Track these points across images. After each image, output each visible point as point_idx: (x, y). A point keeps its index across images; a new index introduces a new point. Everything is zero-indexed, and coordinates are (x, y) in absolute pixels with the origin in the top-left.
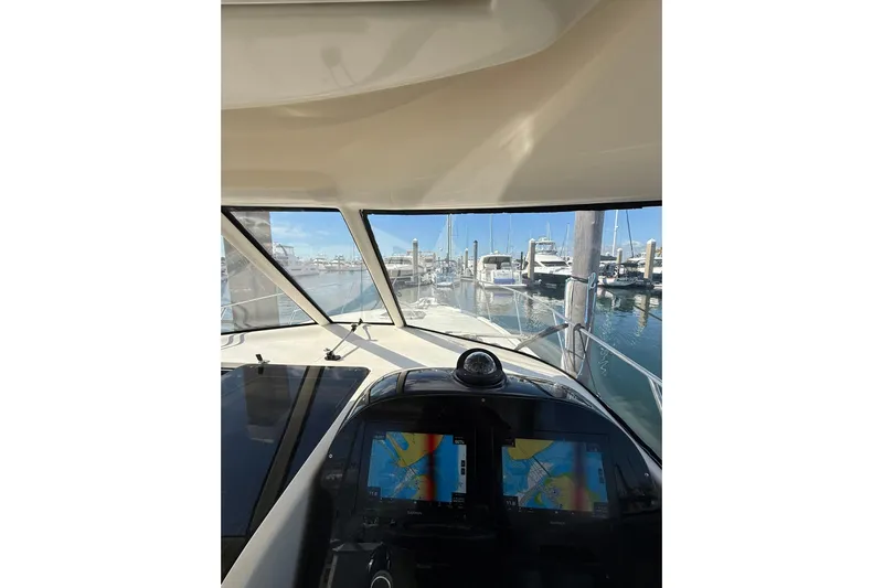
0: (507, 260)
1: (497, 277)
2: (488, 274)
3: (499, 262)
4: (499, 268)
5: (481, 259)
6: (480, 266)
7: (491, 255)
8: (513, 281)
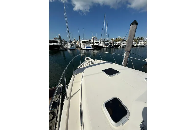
0: (88, 42)
1: (86, 46)
2: (84, 46)
3: (86, 42)
4: (86, 44)
5: (81, 42)
6: (81, 44)
7: (84, 41)
8: (90, 47)
